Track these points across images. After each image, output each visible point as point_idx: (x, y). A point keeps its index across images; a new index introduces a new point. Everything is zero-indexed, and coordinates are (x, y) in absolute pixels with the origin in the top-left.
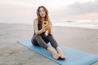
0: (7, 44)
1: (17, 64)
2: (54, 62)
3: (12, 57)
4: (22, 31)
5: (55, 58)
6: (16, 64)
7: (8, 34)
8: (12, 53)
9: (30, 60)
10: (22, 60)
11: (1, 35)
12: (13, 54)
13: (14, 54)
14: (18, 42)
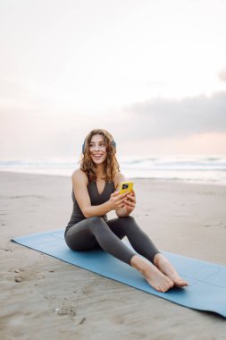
1: (57, 309)
2: (159, 299)
3: (31, 292)
5: (158, 289)
6: (54, 311)
8: (20, 279)
9: (90, 297)
10: (67, 297)
12: (26, 282)
13: (29, 280)
14: (12, 241)
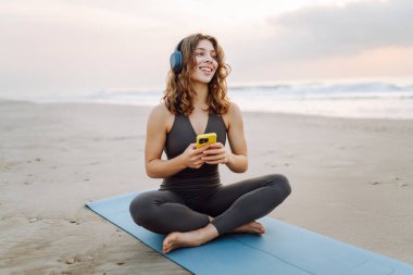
0: (39, 218)
4: (97, 140)
7: (39, 160)
11: (9, 167)
14: (87, 206)
